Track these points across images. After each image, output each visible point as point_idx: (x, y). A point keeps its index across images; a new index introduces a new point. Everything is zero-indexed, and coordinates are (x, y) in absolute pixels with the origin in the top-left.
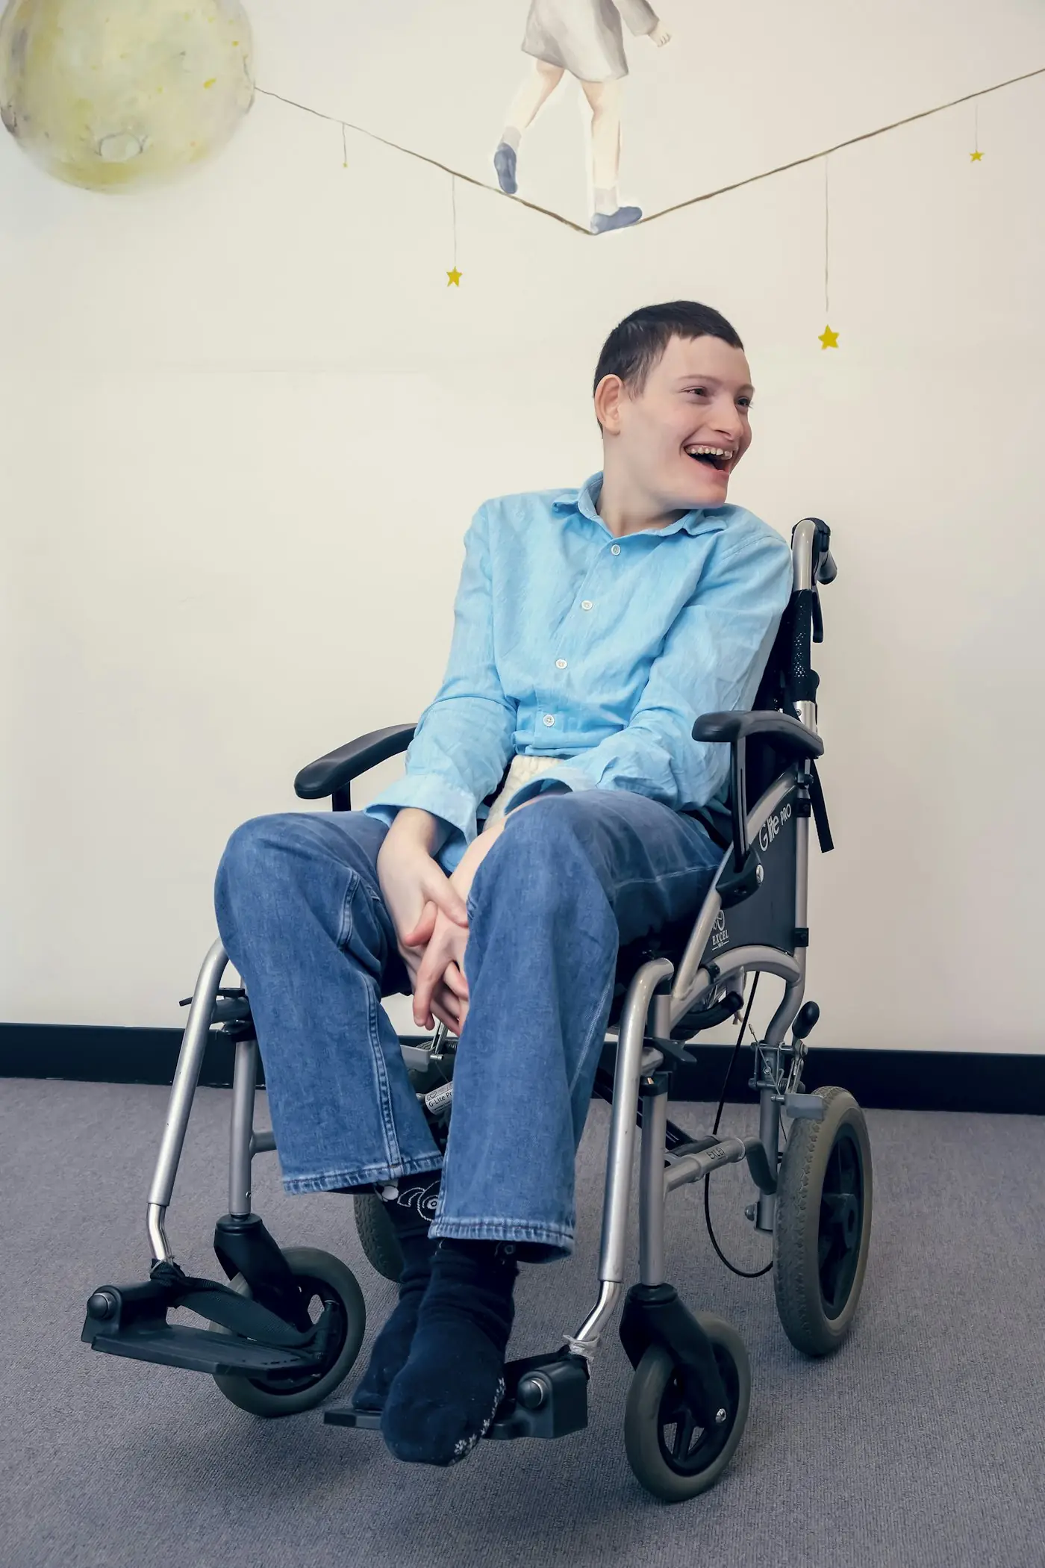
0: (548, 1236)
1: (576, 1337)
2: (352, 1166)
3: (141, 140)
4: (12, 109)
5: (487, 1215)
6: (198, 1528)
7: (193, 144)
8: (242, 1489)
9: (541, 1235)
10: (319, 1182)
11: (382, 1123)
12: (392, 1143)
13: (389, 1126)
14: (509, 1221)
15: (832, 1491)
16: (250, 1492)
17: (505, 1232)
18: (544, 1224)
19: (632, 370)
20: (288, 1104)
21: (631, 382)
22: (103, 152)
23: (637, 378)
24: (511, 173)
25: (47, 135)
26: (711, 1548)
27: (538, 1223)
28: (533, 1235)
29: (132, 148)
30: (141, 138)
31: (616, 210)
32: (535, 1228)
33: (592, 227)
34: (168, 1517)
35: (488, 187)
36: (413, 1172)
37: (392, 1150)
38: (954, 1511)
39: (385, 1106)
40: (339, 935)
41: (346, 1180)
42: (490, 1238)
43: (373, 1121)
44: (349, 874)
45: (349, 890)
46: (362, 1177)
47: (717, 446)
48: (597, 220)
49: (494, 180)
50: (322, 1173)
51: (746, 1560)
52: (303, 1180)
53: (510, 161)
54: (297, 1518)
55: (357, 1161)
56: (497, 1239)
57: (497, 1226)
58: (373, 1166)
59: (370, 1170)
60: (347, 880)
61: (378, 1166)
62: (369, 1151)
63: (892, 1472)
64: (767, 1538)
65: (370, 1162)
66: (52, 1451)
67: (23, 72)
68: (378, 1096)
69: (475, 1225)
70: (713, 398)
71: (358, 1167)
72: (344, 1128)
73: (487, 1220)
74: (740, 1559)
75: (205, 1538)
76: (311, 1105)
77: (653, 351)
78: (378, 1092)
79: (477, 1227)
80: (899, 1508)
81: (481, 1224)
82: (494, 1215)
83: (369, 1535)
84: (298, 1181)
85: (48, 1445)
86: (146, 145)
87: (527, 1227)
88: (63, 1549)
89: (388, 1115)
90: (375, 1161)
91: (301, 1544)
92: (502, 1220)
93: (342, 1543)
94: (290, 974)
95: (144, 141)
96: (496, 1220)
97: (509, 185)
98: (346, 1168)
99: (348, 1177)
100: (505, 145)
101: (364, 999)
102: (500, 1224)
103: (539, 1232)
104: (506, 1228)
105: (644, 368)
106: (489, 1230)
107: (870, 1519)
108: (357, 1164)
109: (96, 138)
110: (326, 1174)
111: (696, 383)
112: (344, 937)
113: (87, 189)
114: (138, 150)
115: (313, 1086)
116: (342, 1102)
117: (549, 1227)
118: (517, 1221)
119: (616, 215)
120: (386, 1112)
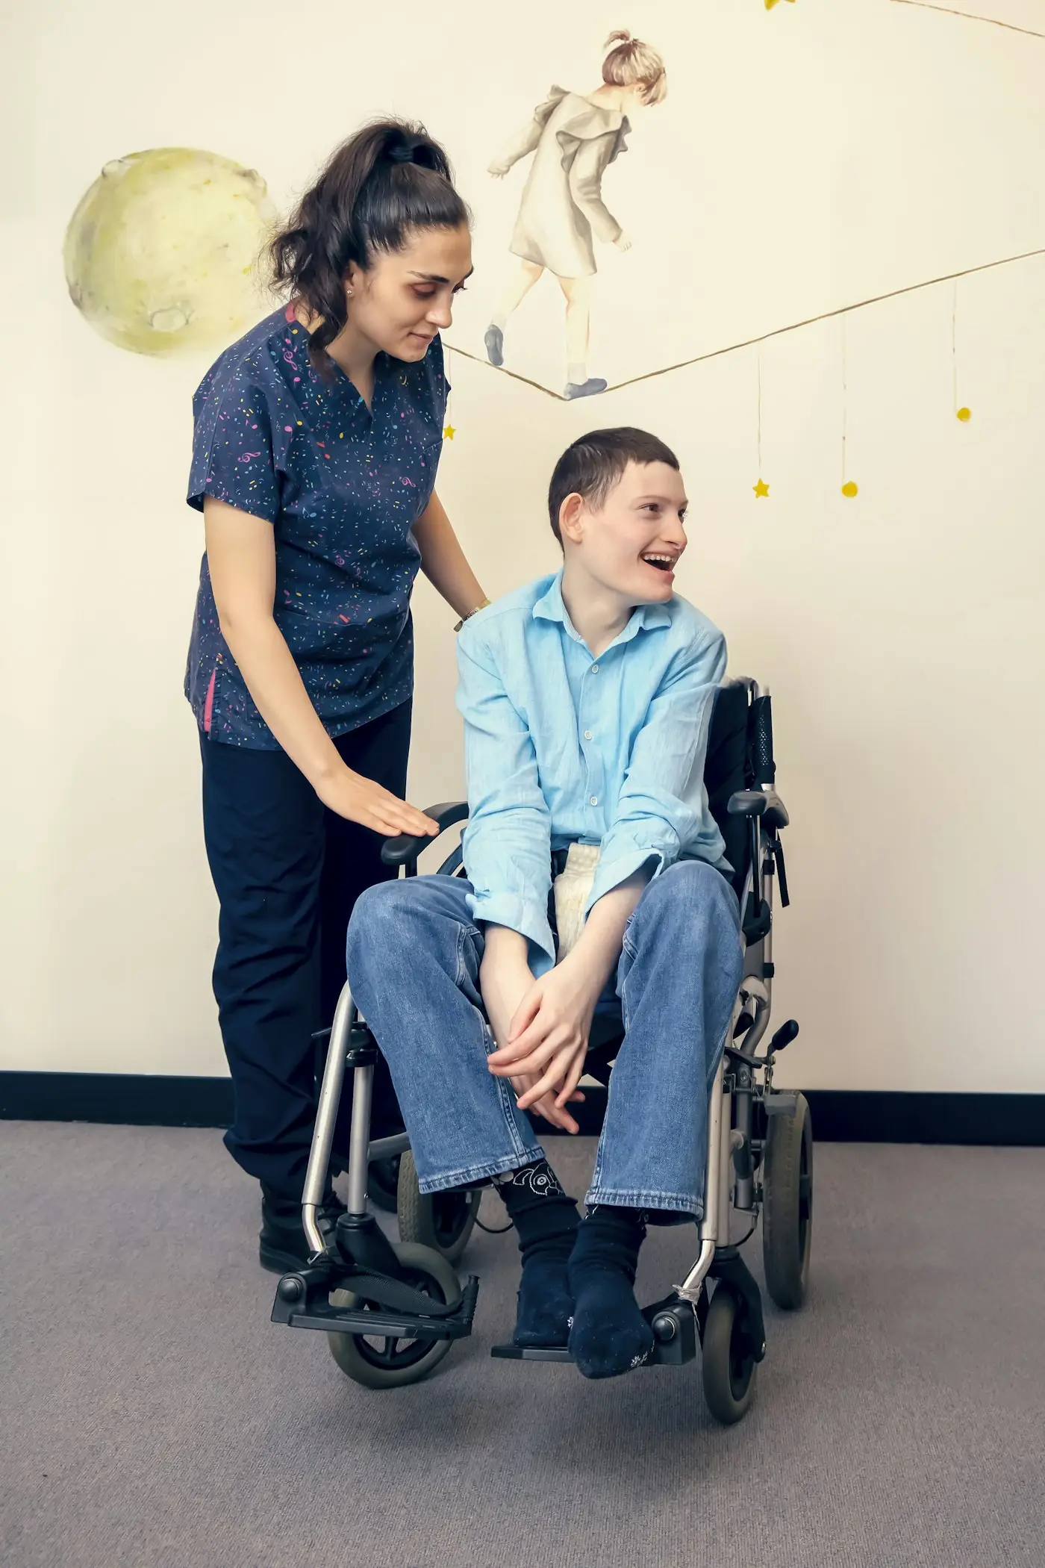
0: (691, 1206)
1: (682, 1286)
2: (489, 1160)
3: (187, 314)
4: (78, 287)
5: (645, 1188)
6: (252, 1511)
7: (231, 319)
8: (288, 1476)
9: (686, 1205)
10: (466, 1175)
11: (507, 1122)
12: (517, 1138)
13: (512, 1125)
14: (663, 1194)
15: (798, 1463)
16: (294, 1478)
17: (660, 1202)
18: (688, 1197)
19: (592, 488)
20: (434, 1114)
21: (592, 499)
22: (154, 324)
23: (597, 494)
24: (499, 349)
25: (107, 308)
26: (701, 1515)
27: (684, 1196)
28: (681, 1206)
29: (179, 321)
30: (188, 313)
31: (587, 380)
32: (682, 1201)
33: (565, 394)
34: (224, 1502)
35: (478, 360)
36: (534, 1160)
37: (517, 1144)
38: (903, 1476)
39: (507, 1110)
40: (457, 976)
41: (486, 1171)
42: (647, 1207)
43: (500, 1122)
44: (458, 926)
45: (459, 941)
46: (498, 1167)
47: (666, 554)
48: (569, 388)
49: (484, 354)
50: (467, 1167)
51: (732, 1524)
52: (453, 1176)
53: (498, 340)
54: (339, 1499)
55: (493, 1156)
56: (653, 1207)
57: (653, 1197)
58: (505, 1158)
59: (503, 1161)
60: (457, 933)
61: (510, 1158)
62: (502, 1146)
63: (848, 1446)
64: (747, 1505)
65: (502, 1155)
66: (114, 1447)
67: (89, 258)
68: (502, 1102)
69: (633, 1195)
70: (661, 514)
71: (494, 1160)
72: (480, 1130)
73: (644, 1192)
74: (727, 1523)
75: (259, 1521)
76: (452, 1115)
77: (612, 473)
78: (501, 1100)
79: (635, 1198)
80: (857, 1476)
81: (639, 1195)
82: (650, 1188)
83: (403, 1512)
84: (448, 1177)
85: (109, 1443)
86: (191, 319)
87: (676, 1199)
88: (132, 1534)
89: (510, 1116)
90: (507, 1154)
91: (345, 1522)
92: (657, 1193)
93: (380, 1520)
94: (425, 1012)
95: (190, 315)
96: (652, 1193)
97: (497, 359)
98: (485, 1161)
99: (487, 1169)
100: (493, 326)
101: (480, 1027)
102: (656, 1196)
103: (684, 1203)
104: (661, 1199)
105: (604, 486)
106: (646, 1200)
107: (833, 1485)
108: (493, 1158)
109: (150, 313)
110: (471, 1168)
111: (650, 501)
112: (460, 979)
113: (140, 353)
114: (184, 322)
115: (452, 1099)
116: (477, 1109)
117: (691, 1199)
118: (669, 1194)
119: (585, 385)
120: (508, 1115)
